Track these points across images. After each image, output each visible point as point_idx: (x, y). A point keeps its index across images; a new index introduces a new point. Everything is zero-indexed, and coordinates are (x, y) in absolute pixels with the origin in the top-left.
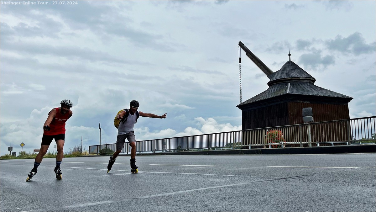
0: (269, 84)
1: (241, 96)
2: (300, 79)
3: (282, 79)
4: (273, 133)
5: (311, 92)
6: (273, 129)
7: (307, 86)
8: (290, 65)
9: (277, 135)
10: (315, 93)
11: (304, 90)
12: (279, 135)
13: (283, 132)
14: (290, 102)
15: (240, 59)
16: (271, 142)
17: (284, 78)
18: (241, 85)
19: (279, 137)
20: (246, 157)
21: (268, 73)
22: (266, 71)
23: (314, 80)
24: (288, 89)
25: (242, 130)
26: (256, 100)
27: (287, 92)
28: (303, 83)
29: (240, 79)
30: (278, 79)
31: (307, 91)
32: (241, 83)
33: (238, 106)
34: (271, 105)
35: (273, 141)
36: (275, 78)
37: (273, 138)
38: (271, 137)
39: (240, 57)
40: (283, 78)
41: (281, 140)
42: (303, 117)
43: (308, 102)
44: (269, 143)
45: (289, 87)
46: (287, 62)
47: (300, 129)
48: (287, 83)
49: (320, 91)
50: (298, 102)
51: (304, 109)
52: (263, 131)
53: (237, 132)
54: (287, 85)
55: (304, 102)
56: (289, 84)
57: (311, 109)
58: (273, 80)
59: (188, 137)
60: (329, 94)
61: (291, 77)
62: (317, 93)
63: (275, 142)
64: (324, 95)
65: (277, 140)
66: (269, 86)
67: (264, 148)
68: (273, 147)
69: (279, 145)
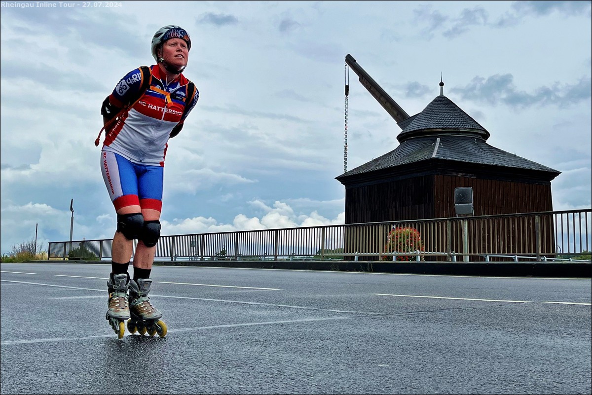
0: (401, 138)
1: (346, 159)
2: (459, 132)
3: (425, 130)
4: (401, 233)
5: (479, 156)
6: (400, 226)
7: (471, 145)
8: (442, 104)
9: (408, 238)
10: (488, 160)
11: (467, 153)
12: (411, 238)
13: (419, 233)
14: (438, 175)
15: (347, 88)
16: (397, 250)
17: (428, 127)
18: (346, 138)
19: (411, 241)
20: (350, 276)
21: (399, 117)
22: (395, 113)
23: (487, 135)
24: (436, 149)
25: (344, 224)
26: (373, 168)
27: (434, 156)
28: (464, 139)
29: (346, 127)
30: (418, 129)
31: (472, 154)
32: (346, 134)
33: (339, 178)
34: (401, 178)
35: (400, 248)
36: (413, 127)
37: (400, 242)
38: (397, 241)
39: (347, 85)
40: (428, 129)
41: (415, 246)
42: (456, 205)
43: (472, 176)
44: (392, 251)
45: (438, 147)
46: (437, 97)
47: (447, 228)
48: (434, 138)
49: (497, 157)
50: (454, 176)
51: (457, 190)
52: (380, 228)
53: (331, 228)
54: (435, 141)
55: (466, 175)
56: (438, 140)
57: (471, 189)
58: (408, 131)
59: (237, 233)
60: (514, 162)
61: (442, 127)
62: (491, 160)
63: (404, 251)
64: (505, 164)
65: (408, 247)
66: (399, 141)
67: (378, 260)
68: (400, 260)
69: (412, 256)
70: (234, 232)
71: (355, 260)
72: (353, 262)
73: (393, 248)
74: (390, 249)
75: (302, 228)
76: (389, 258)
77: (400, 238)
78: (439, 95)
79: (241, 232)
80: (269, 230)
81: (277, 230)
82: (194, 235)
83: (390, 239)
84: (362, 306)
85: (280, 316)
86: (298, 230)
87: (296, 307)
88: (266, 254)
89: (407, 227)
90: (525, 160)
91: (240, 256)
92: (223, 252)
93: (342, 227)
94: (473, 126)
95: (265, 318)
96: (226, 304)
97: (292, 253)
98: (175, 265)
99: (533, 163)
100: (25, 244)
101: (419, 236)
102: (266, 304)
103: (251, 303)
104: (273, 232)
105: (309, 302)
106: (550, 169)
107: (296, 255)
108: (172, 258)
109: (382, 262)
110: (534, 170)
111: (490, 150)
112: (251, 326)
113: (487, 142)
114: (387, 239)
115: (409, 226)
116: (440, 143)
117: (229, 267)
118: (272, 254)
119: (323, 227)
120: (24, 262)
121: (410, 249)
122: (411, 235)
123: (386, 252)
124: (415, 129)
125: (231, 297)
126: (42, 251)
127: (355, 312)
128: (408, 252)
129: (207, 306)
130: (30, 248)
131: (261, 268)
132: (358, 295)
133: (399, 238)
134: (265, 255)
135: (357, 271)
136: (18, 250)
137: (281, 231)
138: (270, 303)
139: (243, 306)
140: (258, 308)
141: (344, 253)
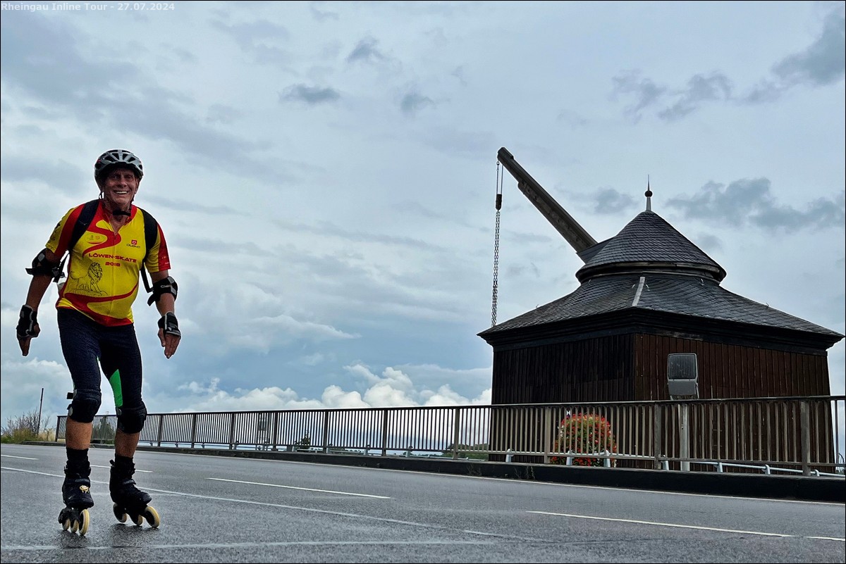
0: (582, 275)
1: (495, 306)
2: (675, 268)
3: (622, 265)
4: (580, 423)
5: (709, 307)
6: (579, 412)
7: (696, 289)
8: (649, 223)
9: (591, 431)
10: (723, 313)
11: (687, 302)
12: (597, 430)
13: (610, 423)
14: (641, 333)
15: (499, 197)
16: (573, 448)
17: (626, 260)
18: (496, 275)
19: (597, 436)
20: (499, 485)
21: (580, 242)
22: (574, 237)
23: (721, 274)
24: (639, 293)
25: (490, 404)
26: (537, 321)
27: (635, 304)
28: (684, 279)
29: (496, 257)
30: (610, 262)
31: (697, 304)
32: (496, 268)
33: (484, 335)
34: (581, 337)
35: (579, 446)
36: (601, 259)
37: (579, 437)
38: (574, 436)
39: (499, 193)
40: (626, 262)
41: (602, 444)
42: (669, 380)
43: (696, 338)
44: (565, 451)
45: (641, 290)
46: (641, 214)
47: (655, 416)
48: (636, 277)
49: (737, 308)
50: (667, 336)
51: (672, 357)
52: (546, 411)
53: (469, 410)
54: (637, 281)
55: (686, 336)
56: (643, 279)
57: (694, 357)
58: (594, 265)
59: (327, 411)
60: (766, 317)
61: (649, 259)
62: (729, 313)
63: (585, 451)
64: (750, 320)
65: (591, 445)
66: (580, 281)
67: (543, 463)
68: (578, 465)
69: (596, 459)
70: (323, 411)
71: (507, 460)
72: (503, 463)
73: (567, 445)
74: (562, 447)
75: (424, 408)
76: (562, 460)
77: (579, 430)
78: (644, 209)
79: (333, 411)
80: (375, 409)
81: (386, 410)
82: (264, 412)
83: (563, 431)
84: (517, 528)
85: (389, 534)
86: (418, 411)
87: (413, 523)
88: (370, 445)
89: (591, 413)
90: (785, 314)
91: (330, 446)
92: (306, 441)
93: (487, 409)
94: (698, 259)
95: (366, 536)
96: (308, 513)
97: (409, 445)
98: (235, 456)
99: (798, 320)
100: (25, 418)
101: (610, 428)
102: (367, 517)
103: (345, 514)
104: (380, 412)
105: (434, 518)
106: (826, 330)
107: (415, 450)
108: (231, 446)
109: (549, 465)
110: (800, 331)
111: (725, 298)
112: (345, 545)
113: (722, 284)
114: (557, 430)
115: (594, 412)
116: (645, 284)
117: (313, 462)
118: (378, 447)
119: (458, 408)
120: (21, 444)
121: (594, 448)
122: (596, 426)
123: (556, 451)
124: (606, 262)
125: (316, 504)
126: (47, 428)
127: (505, 536)
128: (590, 452)
129: (281, 515)
130: (31, 424)
131: (362, 466)
132: (511, 513)
133: (576, 430)
134: (368, 448)
135: (509, 477)
136: (16, 425)
137: (392, 411)
138: (374, 516)
139: (334, 517)
140: (356, 521)
141: (490, 450)
